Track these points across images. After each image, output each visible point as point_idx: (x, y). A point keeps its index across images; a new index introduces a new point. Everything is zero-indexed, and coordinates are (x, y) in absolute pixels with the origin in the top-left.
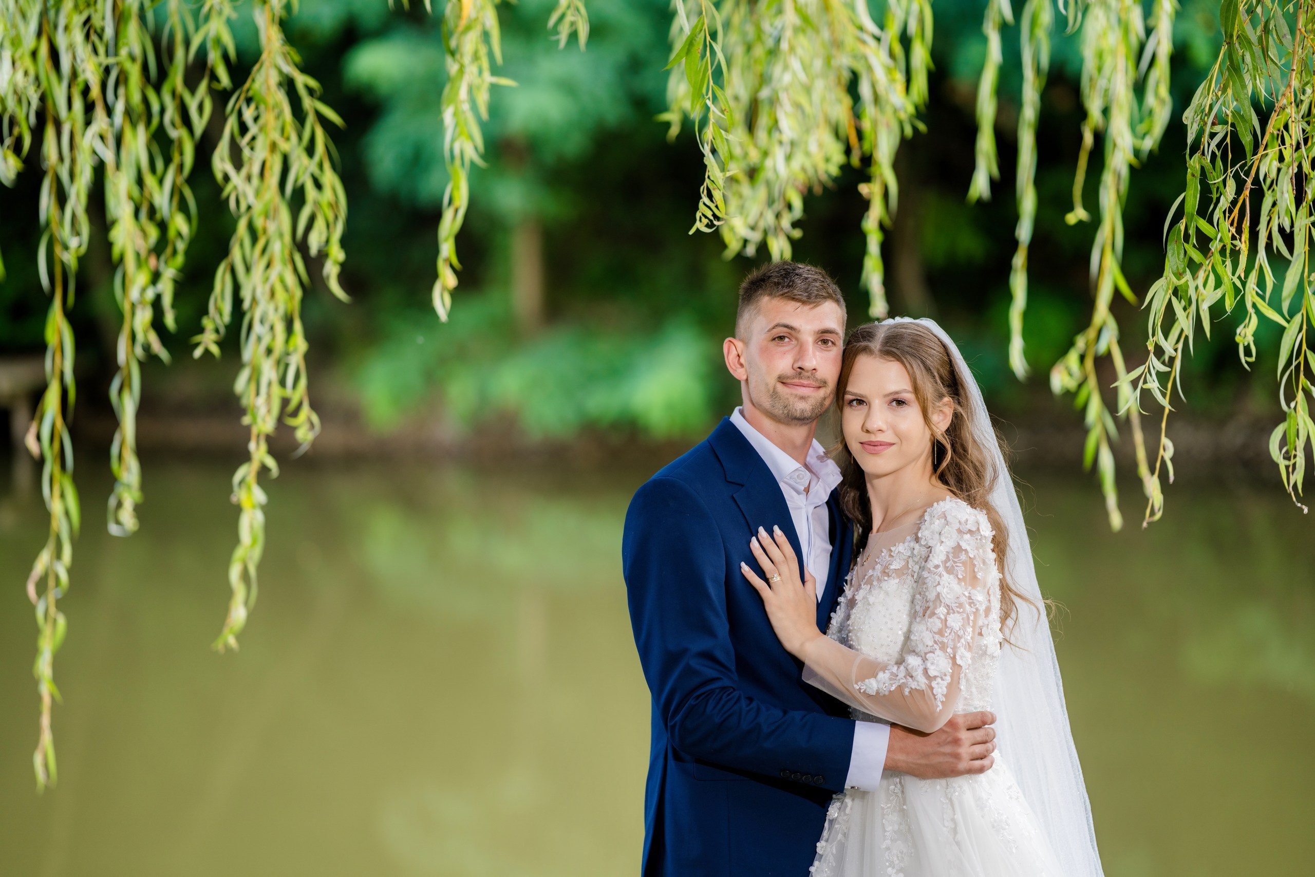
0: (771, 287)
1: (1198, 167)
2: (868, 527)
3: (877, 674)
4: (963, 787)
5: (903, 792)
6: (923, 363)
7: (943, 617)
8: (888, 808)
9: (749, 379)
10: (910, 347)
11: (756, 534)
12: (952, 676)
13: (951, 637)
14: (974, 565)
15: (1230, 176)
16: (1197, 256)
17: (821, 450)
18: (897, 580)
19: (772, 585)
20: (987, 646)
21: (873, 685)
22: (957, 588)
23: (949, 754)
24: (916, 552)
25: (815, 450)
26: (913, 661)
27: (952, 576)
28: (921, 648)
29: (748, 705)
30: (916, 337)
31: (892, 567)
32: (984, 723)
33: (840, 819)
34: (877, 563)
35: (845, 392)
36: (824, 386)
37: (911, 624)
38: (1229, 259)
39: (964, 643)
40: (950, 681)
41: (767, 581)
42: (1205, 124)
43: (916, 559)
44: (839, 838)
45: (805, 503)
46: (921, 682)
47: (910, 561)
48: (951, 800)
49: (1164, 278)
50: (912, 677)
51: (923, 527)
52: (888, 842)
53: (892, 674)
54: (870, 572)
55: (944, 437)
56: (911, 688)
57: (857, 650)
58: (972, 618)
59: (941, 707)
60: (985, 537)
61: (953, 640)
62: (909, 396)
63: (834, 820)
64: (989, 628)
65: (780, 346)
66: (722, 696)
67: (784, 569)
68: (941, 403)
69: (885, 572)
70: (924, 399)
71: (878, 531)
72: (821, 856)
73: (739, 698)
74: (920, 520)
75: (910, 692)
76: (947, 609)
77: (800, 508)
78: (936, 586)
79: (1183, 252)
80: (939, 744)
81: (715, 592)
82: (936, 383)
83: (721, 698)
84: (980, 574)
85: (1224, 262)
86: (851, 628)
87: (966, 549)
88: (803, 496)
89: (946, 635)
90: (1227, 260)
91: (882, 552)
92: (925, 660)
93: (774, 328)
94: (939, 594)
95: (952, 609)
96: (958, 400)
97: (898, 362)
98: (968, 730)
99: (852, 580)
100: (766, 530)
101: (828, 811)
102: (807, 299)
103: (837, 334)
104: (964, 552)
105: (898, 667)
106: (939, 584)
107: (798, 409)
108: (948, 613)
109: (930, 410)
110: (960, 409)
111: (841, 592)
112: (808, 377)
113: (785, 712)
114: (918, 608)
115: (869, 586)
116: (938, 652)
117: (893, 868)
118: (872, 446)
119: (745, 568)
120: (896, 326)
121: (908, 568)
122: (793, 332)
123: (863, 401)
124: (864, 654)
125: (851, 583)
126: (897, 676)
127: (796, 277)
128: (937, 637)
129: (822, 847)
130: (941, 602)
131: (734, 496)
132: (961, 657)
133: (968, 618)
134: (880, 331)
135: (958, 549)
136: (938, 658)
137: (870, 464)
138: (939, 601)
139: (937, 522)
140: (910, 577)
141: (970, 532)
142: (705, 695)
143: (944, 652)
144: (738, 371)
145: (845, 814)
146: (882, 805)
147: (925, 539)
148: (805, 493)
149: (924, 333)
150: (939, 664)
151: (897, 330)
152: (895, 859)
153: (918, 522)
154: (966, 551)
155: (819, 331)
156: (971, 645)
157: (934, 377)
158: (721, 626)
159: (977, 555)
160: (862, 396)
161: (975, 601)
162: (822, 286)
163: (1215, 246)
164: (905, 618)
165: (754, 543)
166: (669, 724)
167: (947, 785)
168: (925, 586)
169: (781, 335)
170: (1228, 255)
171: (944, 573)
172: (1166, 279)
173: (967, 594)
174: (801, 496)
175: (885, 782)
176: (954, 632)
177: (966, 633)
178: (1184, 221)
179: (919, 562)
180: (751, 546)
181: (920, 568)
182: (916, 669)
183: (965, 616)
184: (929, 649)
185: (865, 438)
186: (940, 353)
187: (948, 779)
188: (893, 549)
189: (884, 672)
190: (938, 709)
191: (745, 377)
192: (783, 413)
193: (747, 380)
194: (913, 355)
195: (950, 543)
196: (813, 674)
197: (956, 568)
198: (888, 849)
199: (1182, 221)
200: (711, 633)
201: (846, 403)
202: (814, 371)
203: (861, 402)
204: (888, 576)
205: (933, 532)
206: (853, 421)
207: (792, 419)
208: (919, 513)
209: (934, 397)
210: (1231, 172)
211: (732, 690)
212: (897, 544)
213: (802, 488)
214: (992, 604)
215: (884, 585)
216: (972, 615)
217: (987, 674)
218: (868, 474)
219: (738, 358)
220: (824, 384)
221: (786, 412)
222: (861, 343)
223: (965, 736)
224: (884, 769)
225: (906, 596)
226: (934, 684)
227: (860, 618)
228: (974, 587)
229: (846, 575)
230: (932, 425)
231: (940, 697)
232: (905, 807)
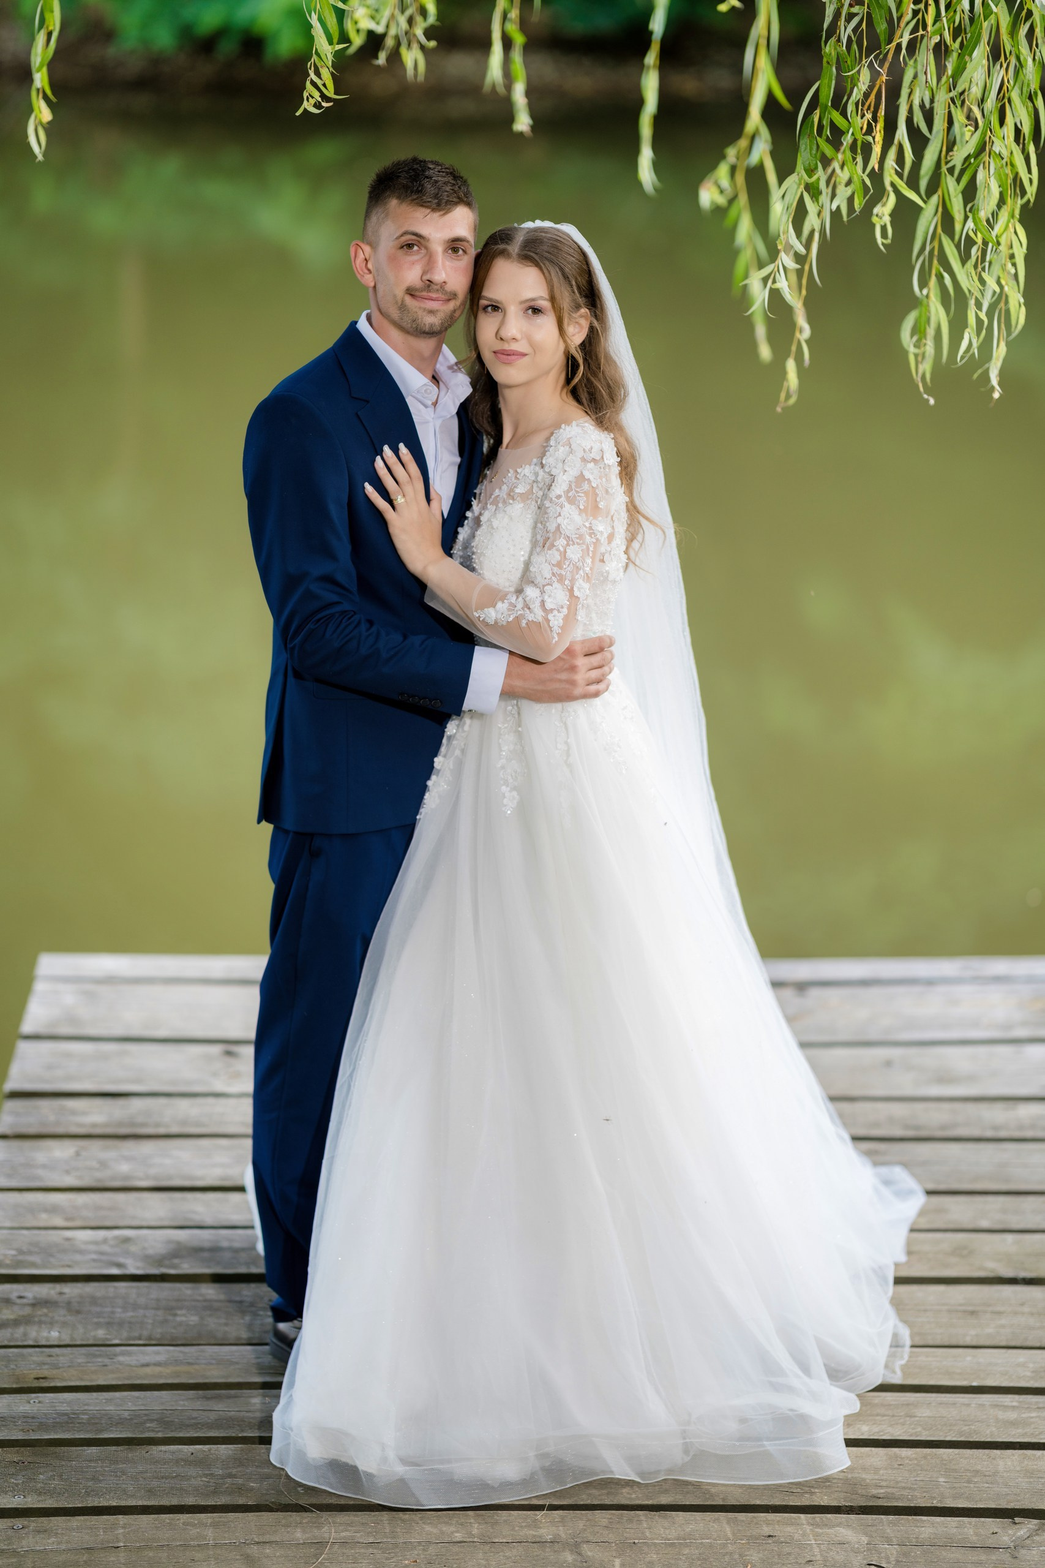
0: (399, 189)
1: (833, 53)
2: (498, 441)
3: (496, 604)
4: (578, 711)
5: (519, 714)
6: (562, 270)
7: (562, 549)
8: (505, 728)
9: (377, 287)
10: (549, 252)
11: (380, 452)
12: (569, 608)
13: (569, 568)
14: (597, 495)
15: (864, 65)
16: (828, 150)
17: (453, 359)
18: (522, 505)
19: (397, 507)
20: (609, 573)
21: (491, 615)
22: (578, 519)
23: (565, 681)
24: (539, 478)
25: (445, 358)
26: (531, 592)
27: (573, 507)
28: (539, 580)
29: (368, 630)
30: (555, 243)
31: (517, 491)
32: (601, 650)
33: (458, 736)
34: (504, 483)
35: (480, 297)
36: (454, 299)
37: (531, 554)
38: (861, 157)
39: (583, 575)
40: (567, 613)
41: (391, 502)
42: (842, 5)
43: (540, 485)
44: (456, 754)
45: (432, 415)
46: (538, 615)
47: (535, 485)
48: (565, 724)
49: (796, 174)
50: (529, 608)
51: (548, 454)
52: (503, 761)
53: (511, 604)
54: (497, 492)
55: (577, 351)
56: (529, 621)
57: (480, 574)
58: (591, 549)
59: (557, 639)
60: (609, 466)
61: (571, 572)
62: (545, 304)
63: (452, 737)
64: (612, 555)
65: (409, 255)
66: (342, 620)
67: (408, 489)
68: (578, 314)
69: (510, 495)
70: (560, 308)
71: (507, 448)
72: (439, 771)
73: (359, 623)
74: (547, 442)
75: (527, 624)
76: (567, 540)
77: (428, 422)
78: (556, 518)
79: (815, 148)
80: (556, 670)
81: (338, 514)
82: (574, 292)
83: (341, 622)
84: (602, 503)
85: (854, 159)
86: (475, 551)
87: (589, 479)
88: (431, 410)
89: (564, 567)
90: (858, 156)
91: (509, 472)
92: (543, 592)
93: (402, 235)
94: (559, 526)
95: (572, 541)
96: (595, 313)
97: (536, 268)
98: (585, 655)
99: (480, 494)
100: (391, 448)
101: (446, 727)
102: (437, 206)
103: (468, 242)
104: (586, 482)
105: (517, 598)
106: (560, 515)
107: (427, 323)
108: (568, 545)
109: (566, 321)
110: (596, 324)
111: (469, 507)
112: (437, 290)
113: (405, 637)
114: (539, 537)
115: (495, 507)
116: (556, 585)
117: (507, 786)
118: (506, 355)
119: (369, 489)
120: (536, 230)
121: (533, 493)
122: (422, 241)
123: (498, 307)
124: (485, 579)
125: (480, 499)
126: (516, 606)
127: (426, 180)
128: (556, 569)
129: (440, 762)
130: (561, 533)
131: (359, 413)
132: (579, 589)
133: (588, 549)
134: (519, 234)
135: (581, 478)
136: (555, 591)
137: (502, 374)
138: (559, 533)
139: (562, 449)
140: (533, 503)
141: (594, 460)
142: (325, 619)
143: (562, 585)
144: (365, 277)
145: (464, 731)
146: (500, 725)
147: (549, 466)
148: (433, 407)
149: (564, 239)
150: (557, 596)
151: (536, 234)
152: (510, 777)
153: (545, 444)
154: (589, 480)
155: (449, 240)
156: (590, 575)
157: (571, 286)
158: (343, 548)
159: (599, 484)
160: (497, 302)
161: (595, 532)
162: (453, 190)
163: (847, 140)
164: (527, 544)
165: (379, 463)
166: (288, 646)
167: (563, 709)
168: (546, 516)
169: (410, 242)
170: (859, 151)
171: (566, 504)
172: (798, 175)
173: (587, 524)
174: (428, 409)
175: (503, 704)
176: (573, 564)
177: (585, 565)
178: (818, 112)
179: (543, 489)
180: (376, 465)
181: (543, 495)
182: (534, 601)
183: (585, 547)
184: (547, 581)
185: (499, 346)
186: (580, 261)
187: (564, 703)
188: (519, 470)
189: (503, 602)
190: (554, 641)
191: (372, 284)
192: (412, 327)
193: (375, 287)
194: (551, 261)
195: (573, 473)
196: (434, 596)
197: (578, 498)
198: (503, 767)
199: (816, 111)
200: (332, 556)
201: (480, 308)
202: (444, 284)
203: (496, 308)
204: (513, 499)
205: (557, 459)
206: (487, 327)
207: (421, 334)
208: (546, 434)
209: (571, 307)
210: (866, 62)
211: (353, 613)
212: (523, 466)
213: (429, 403)
214: (616, 530)
215: (509, 509)
216: (592, 545)
217: (608, 599)
218: (500, 384)
219: (365, 262)
220: (453, 296)
221: (414, 326)
222: (499, 246)
223: (582, 662)
224: (501, 694)
225: (529, 521)
226: (550, 617)
227: (483, 542)
228: (595, 518)
229: (475, 489)
230: (566, 336)
231: (556, 629)
232: (520, 729)
